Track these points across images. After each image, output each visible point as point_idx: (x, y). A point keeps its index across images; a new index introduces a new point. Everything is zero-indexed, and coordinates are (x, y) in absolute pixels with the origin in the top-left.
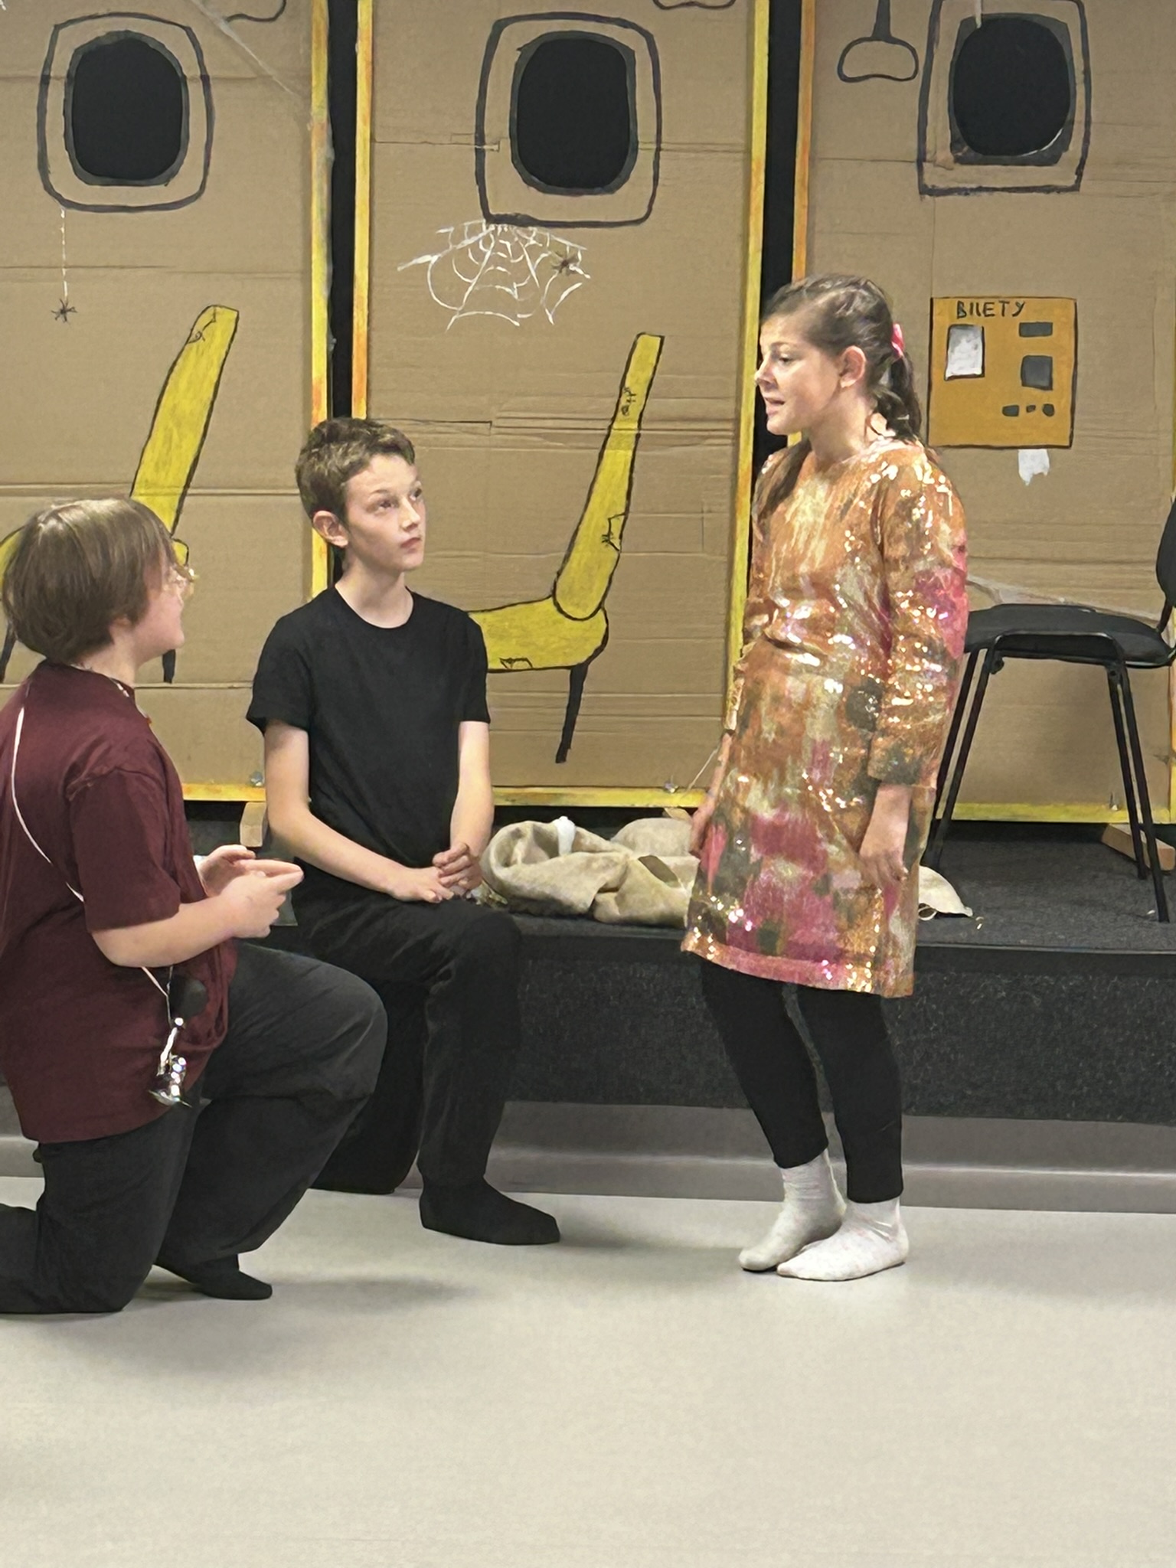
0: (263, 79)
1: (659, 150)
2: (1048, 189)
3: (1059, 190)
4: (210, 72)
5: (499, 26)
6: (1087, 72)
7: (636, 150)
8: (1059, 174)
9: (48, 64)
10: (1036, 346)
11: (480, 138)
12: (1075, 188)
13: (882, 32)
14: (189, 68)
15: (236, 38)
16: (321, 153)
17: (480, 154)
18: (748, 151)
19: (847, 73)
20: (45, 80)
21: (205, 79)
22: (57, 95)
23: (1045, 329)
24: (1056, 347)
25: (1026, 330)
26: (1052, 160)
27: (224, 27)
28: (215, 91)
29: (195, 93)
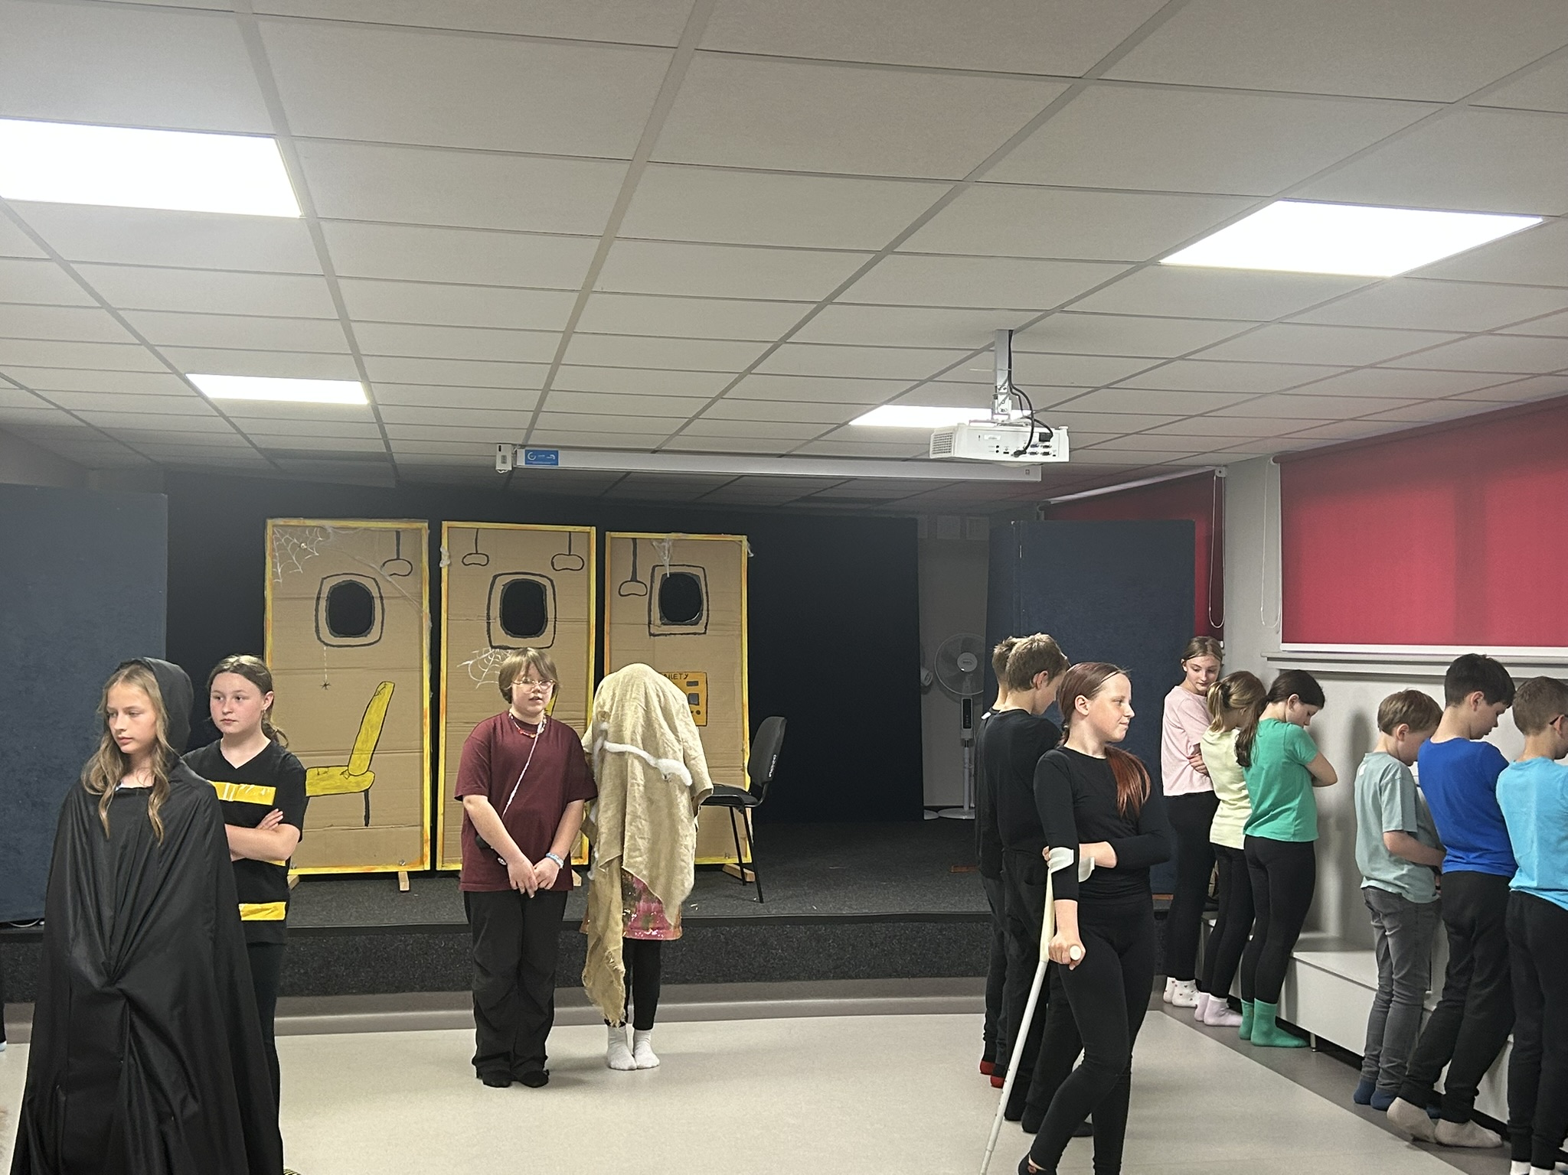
0: (404, 597)
1: (556, 621)
2: (695, 634)
3: (698, 634)
4: (383, 595)
5: (495, 577)
6: (707, 593)
7: (547, 621)
8: (700, 628)
9: (319, 593)
10: (693, 690)
11: (489, 618)
12: (705, 633)
13: (634, 579)
14: (375, 593)
15: (394, 582)
16: (427, 624)
17: (489, 623)
18: (589, 622)
19: (622, 593)
20: (318, 598)
21: (381, 598)
22: (323, 604)
23: (696, 683)
24: (700, 690)
25: (690, 684)
26: (696, 624)
27: (389, 578)
28: (384, 601)
29: (377, 603)
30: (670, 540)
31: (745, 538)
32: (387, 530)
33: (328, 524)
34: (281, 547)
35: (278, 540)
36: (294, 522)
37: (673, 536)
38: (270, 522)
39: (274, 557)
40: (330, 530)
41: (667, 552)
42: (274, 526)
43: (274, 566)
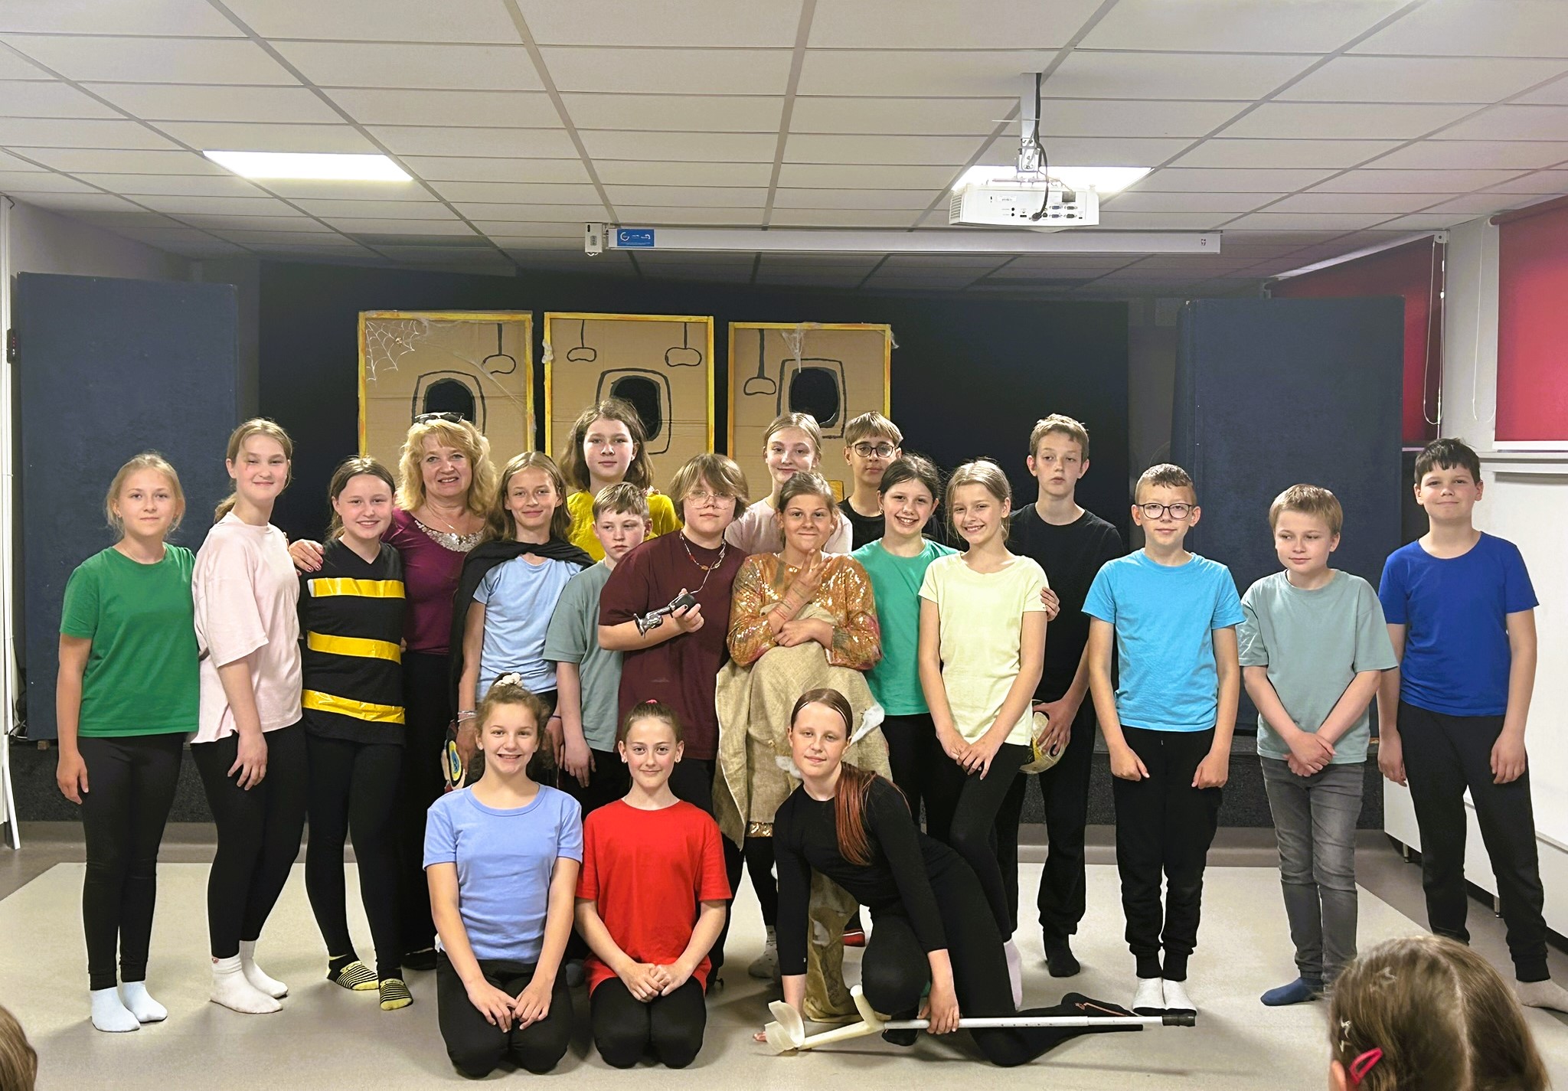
0: (507, 397)
1: (671, 423)
4: (484, 395)
5: (603, 374)
6: (844, 390)
7: (661, 423)
9: (416, 393)
13: (761, 375)
14: (476, 393)
15: (495, 380)
16: (531, 428)
18: (707, 424)
19: (747, 392)
20: (415, 399)
21: (482, 397)
22: (420, 405)
26: (832, 425)
27: (490, 376)
28: (486, 402)
29: (478, 403)
30: (801, 330)
31: (887, 327)
32: (489, 323)
33: (425, 316)
34: (375, 342)
35: (371, 334)
36: (387, 315)
37: (805, 325)
38: (361, 314)
39: (366, 353)
40: (426, 323)
41: (798, 345)
42: (367, 319)
43: (367, 363)
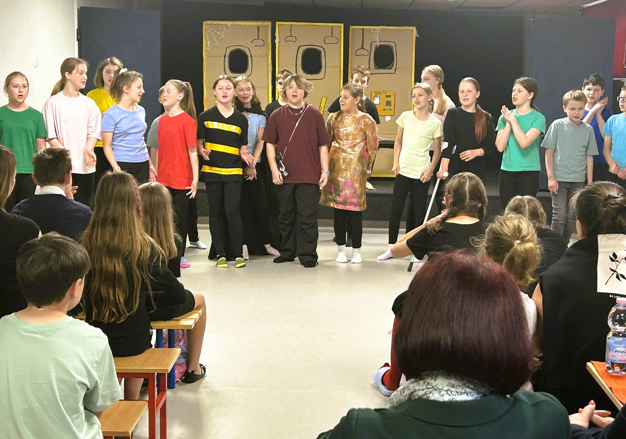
0: (261, 56)
1: (326, 67)
2: (390, 73)
3: (392, 73)
5: (299, 47)
6: (396, 54)
7: (322, 67)
8: (392, 71)
9: (225, 54)
10: (389, 99)
11: (296, 65)
12: (395, 73)
13: (362, 48)
14: (249, 54)
16: (270, 68)
17: (296, 68)
18: (340, 68)
19: (357, 54)
20: (225, 56)
21: (251, 56)
22: (227, 58)
23: (389, 96)
24: (391, 99)
25: (387, 96)
26: (391, 68)
27: (255, 48)
28: (253, 58)
29: (249, 58)
30: (379, 29)
31: (414, 28)
32: (254, 26)
33: (229, 23)
34: (210, 34)
35: (208, 30)
36: (214, 22)
37: (381, 27)
38: (204, 23)
39: (206, 38)
40: (229, 26)
41: (378, 35)
42: (206, 24)
43: (206, 42)
